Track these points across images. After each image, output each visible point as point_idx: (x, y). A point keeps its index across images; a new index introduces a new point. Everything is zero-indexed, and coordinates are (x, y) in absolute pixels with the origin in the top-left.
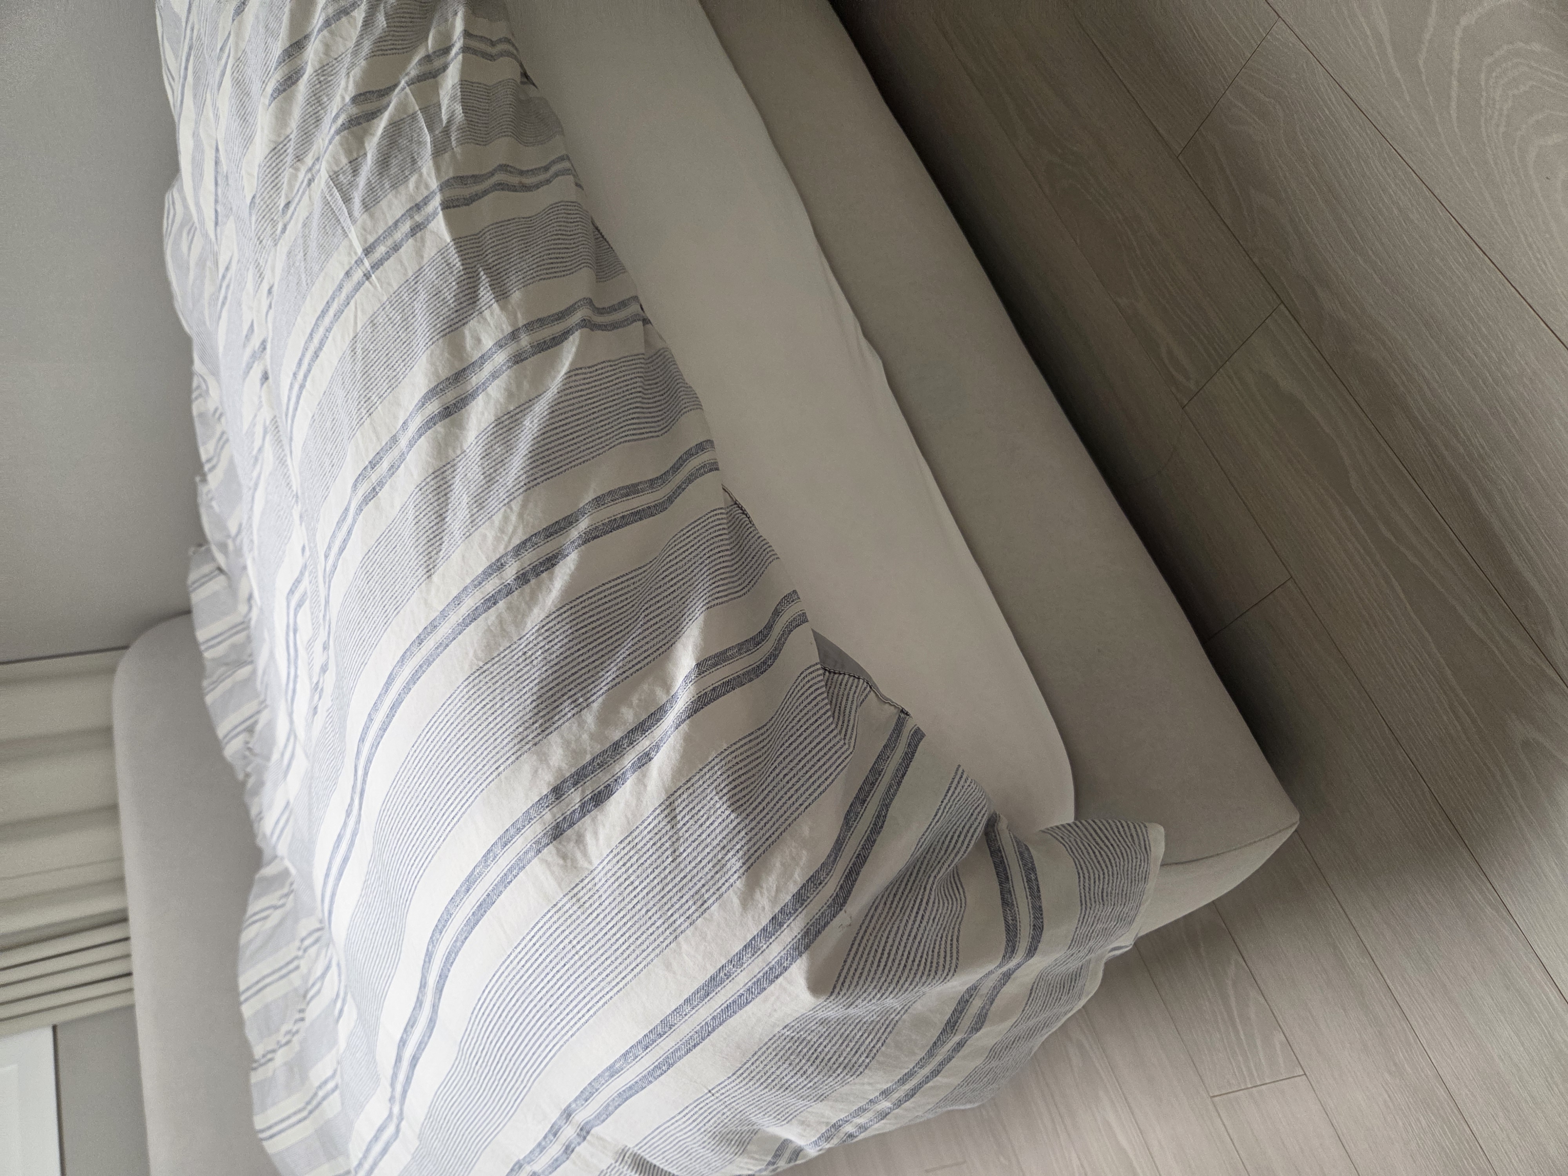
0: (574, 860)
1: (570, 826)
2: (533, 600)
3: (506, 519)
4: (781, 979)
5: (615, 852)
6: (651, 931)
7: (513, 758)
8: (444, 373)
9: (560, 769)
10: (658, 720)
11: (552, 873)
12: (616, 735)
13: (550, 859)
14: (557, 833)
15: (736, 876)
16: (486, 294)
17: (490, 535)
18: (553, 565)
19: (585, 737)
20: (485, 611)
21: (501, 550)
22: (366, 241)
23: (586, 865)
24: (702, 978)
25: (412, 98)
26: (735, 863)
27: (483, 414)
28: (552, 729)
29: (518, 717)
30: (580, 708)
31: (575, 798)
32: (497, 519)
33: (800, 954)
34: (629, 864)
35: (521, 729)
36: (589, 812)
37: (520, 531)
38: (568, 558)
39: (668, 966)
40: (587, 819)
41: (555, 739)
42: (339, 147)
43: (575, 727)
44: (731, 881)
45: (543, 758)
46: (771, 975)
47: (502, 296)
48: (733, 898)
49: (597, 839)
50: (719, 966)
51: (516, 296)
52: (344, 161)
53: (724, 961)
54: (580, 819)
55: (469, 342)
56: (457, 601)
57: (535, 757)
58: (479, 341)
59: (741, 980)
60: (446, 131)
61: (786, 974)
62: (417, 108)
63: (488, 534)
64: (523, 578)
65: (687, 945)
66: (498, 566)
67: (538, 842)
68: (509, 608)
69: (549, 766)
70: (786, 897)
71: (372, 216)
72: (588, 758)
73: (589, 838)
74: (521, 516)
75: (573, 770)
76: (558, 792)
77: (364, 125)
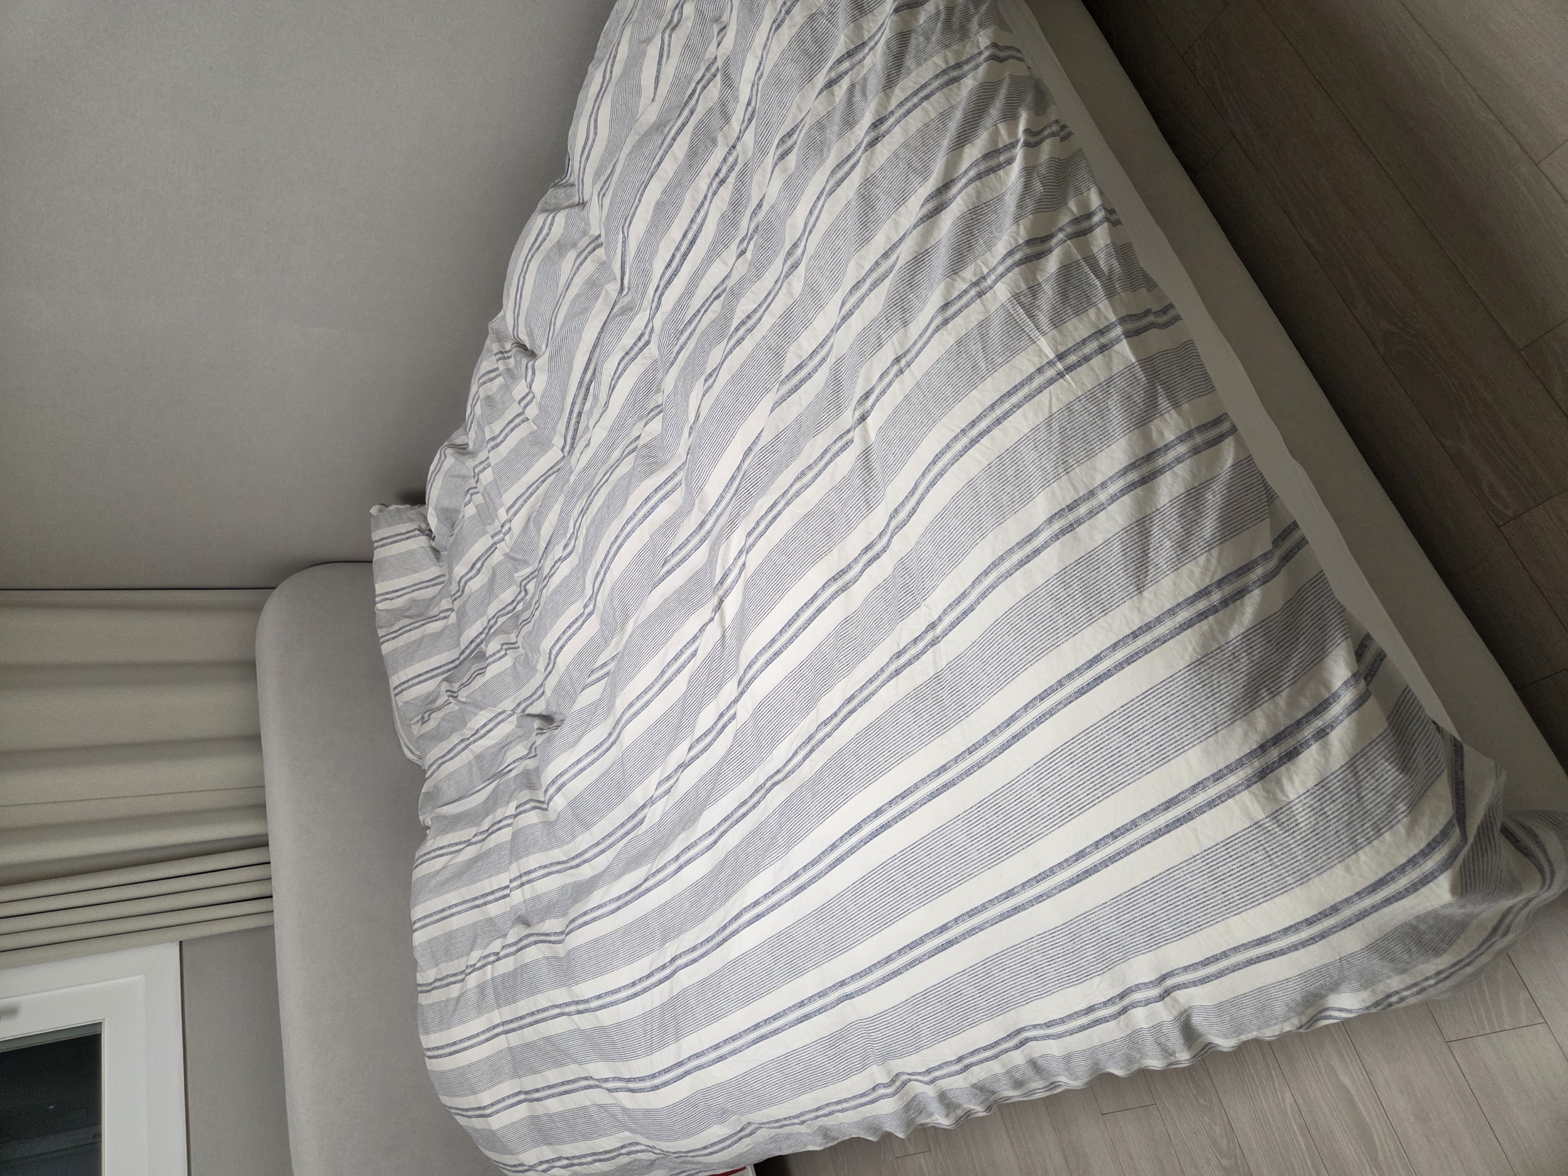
0: (1274, 794)
1: (1271, 772)
2: (1232, 619)
3: (1208, 561)
4: (1431, 884)
5: (1311, 791)
6: (1338, 845)
7: (1229, 722)
8: (1141, 454)
9: (1264, 733)
10: (1325, 709)
11: (1259, 801)
12: (1300, 715)
13: (1257, 792)
14: (1262, 775)
15: (1403, 815)
16: (1163, 402)
17: (1197, 571)
18: (1243, 596)
19: (1280, 714)
20: (1199, 622)
21: (1207, 582)
22: (1057, 350)
23: (1284, 798)
24: (1372, 879)
25: (1074, 250)
26: (1402, 807)
27: (1172, 485)
28: (1255, 706)
29: (1233, 696)
30: (1274, 694)
31: (1274, 754)
32: (1202, 560)
33: (1447, 869)
34: (1323, 800)
35: (1235, 704)
36: (1285, 763)
37: (1219, 570)
38: (1253, 593)
39: (1348, 869)
40: (1283, 768)
41: (1258, 712)
42: (1019, 276)
43: (1271, 707)
44: (1400, 817)
45: (1252, 725)
46: (1424, 881)
47: (1176, 405)
48: (1401, 829)
49: (1292, 782)
50: (1388, 872)
51: (1186, 407)
52: (1023, 287)
53: (1391, 869)
54: (1278, 768)
55: (1155, 435)
56: (1171, 612)
57: (1245, 724)
58: (1162, 434)
59: (1403, 882)
60: (1110, 278)
61: (1435, 881)
62: (1080, 258)
63: (1195, 570)
64: (1225, 603)
65: (1364, 856)
66: (1203, 593)
67: (1249, 780)
68: (1217, 622)
69: (1256, 730)
70: (1436, 832)
71: (1060, 332)
72: (1282, 728)
73: (1285, 781)
74: (1219, 562)
75: (1273, 735)
76: (1263, 748)
77: (1035, 262)
